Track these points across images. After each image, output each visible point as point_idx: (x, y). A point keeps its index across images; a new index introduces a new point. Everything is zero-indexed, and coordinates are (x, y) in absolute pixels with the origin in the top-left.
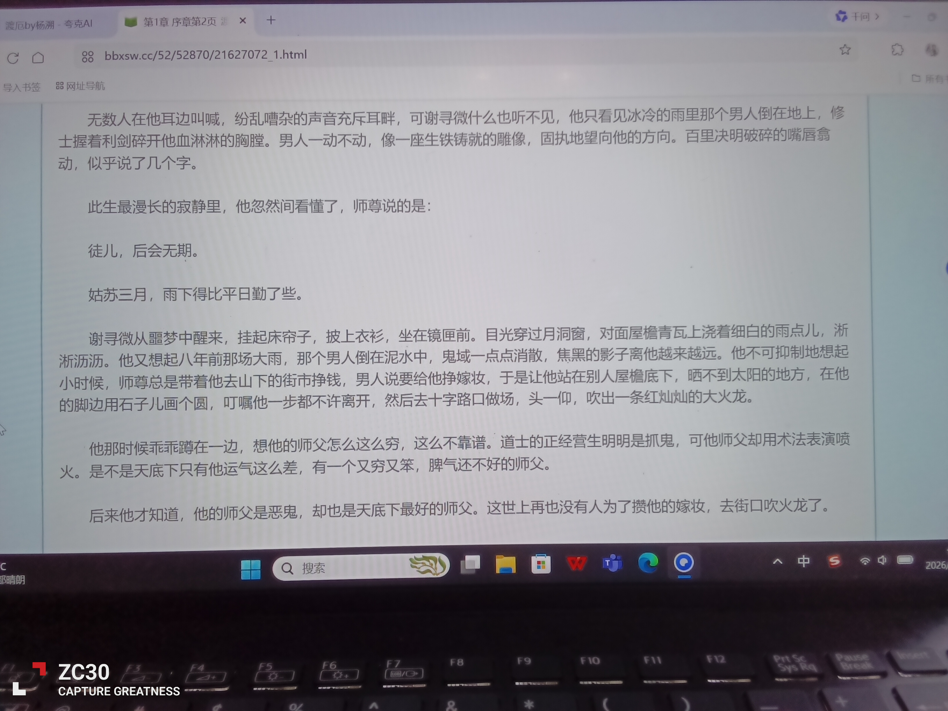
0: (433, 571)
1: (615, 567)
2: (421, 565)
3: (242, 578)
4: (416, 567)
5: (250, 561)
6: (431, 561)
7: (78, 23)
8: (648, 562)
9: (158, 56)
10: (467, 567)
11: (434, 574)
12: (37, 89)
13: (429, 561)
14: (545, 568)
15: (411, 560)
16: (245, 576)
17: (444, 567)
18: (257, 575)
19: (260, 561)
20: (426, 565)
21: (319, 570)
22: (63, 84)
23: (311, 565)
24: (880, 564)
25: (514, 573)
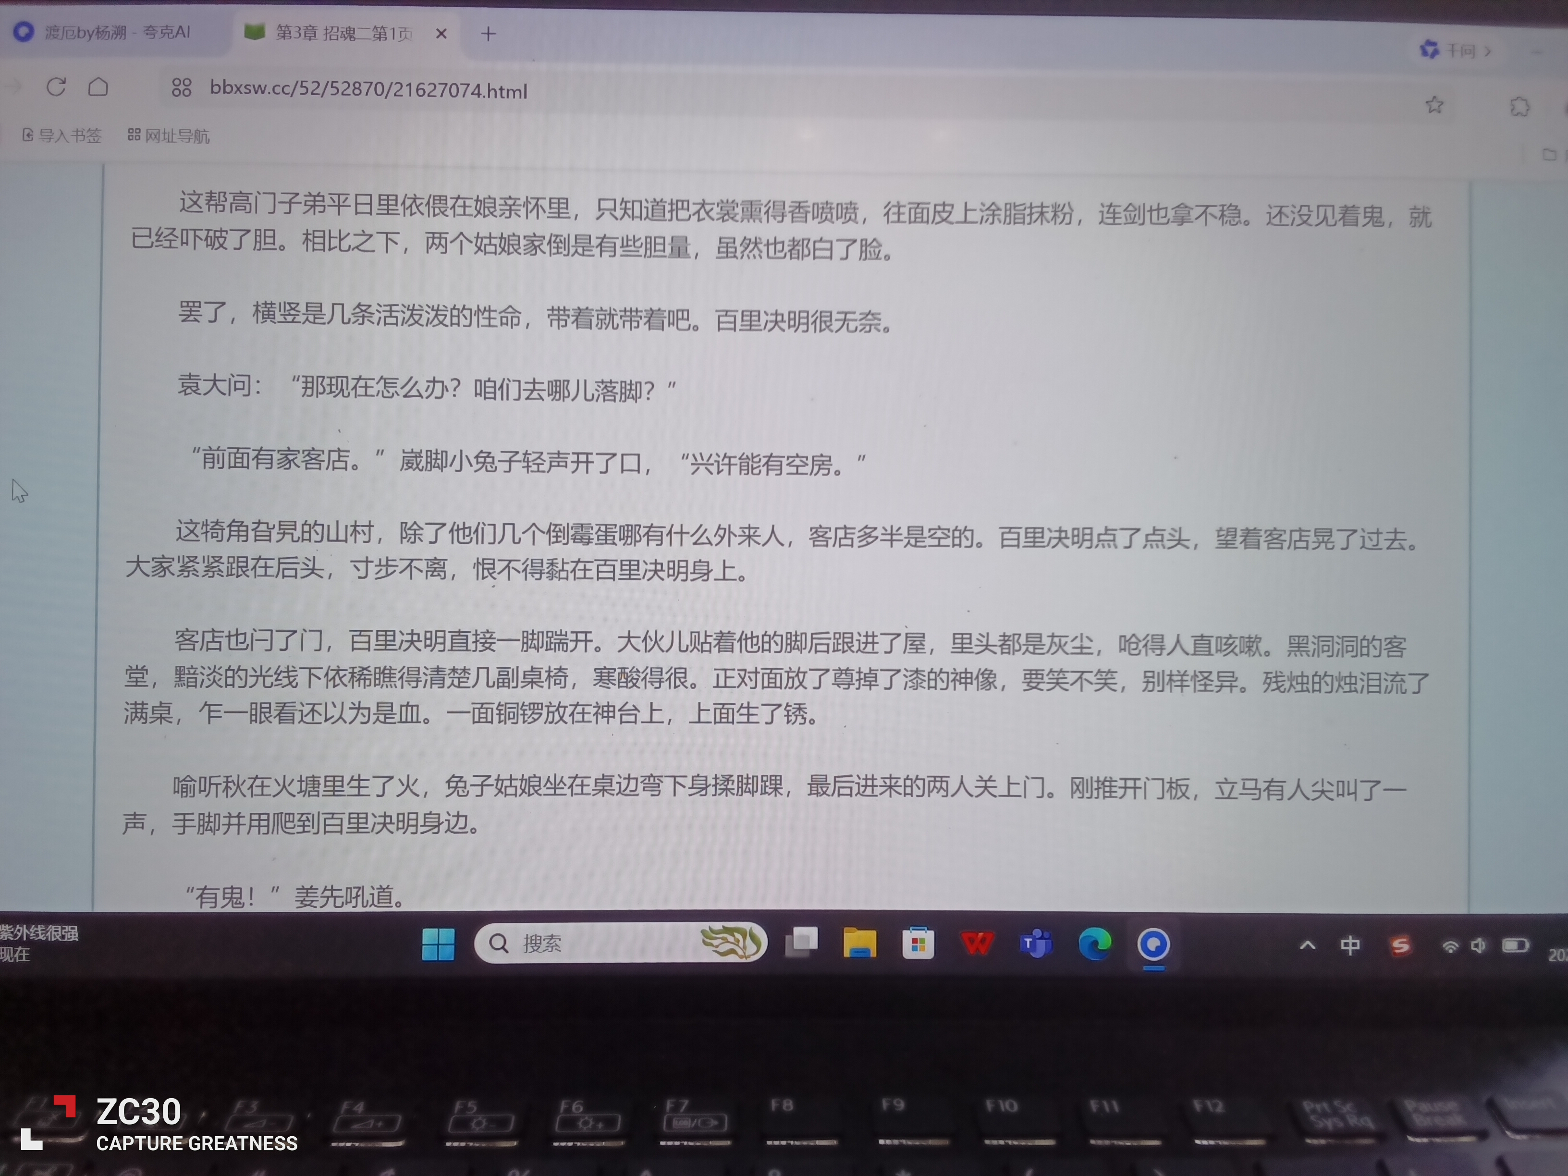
0: (740, 952)
1: (1041, 949)
2: (720, 941)
3: (424, 959)
4: (712, 945)
5: (437, 930)
6: (738, 936)
7: (167, 31)
8: (1095, 943)
9: (300, 90)
10: (797, 945)
11: (741, 957)
12: (96, 139)
13: (734, 936)
14: (924, 950)
15: (703, 932)
16: (428, 954)
17: (758, 944)
18: (448, 954)
19: (453, 930)
20: (728, 942)
21: (552, 947)
22: (140, 132)
23: (538, 938)
24: (1475, 951)
25: (873, 958)
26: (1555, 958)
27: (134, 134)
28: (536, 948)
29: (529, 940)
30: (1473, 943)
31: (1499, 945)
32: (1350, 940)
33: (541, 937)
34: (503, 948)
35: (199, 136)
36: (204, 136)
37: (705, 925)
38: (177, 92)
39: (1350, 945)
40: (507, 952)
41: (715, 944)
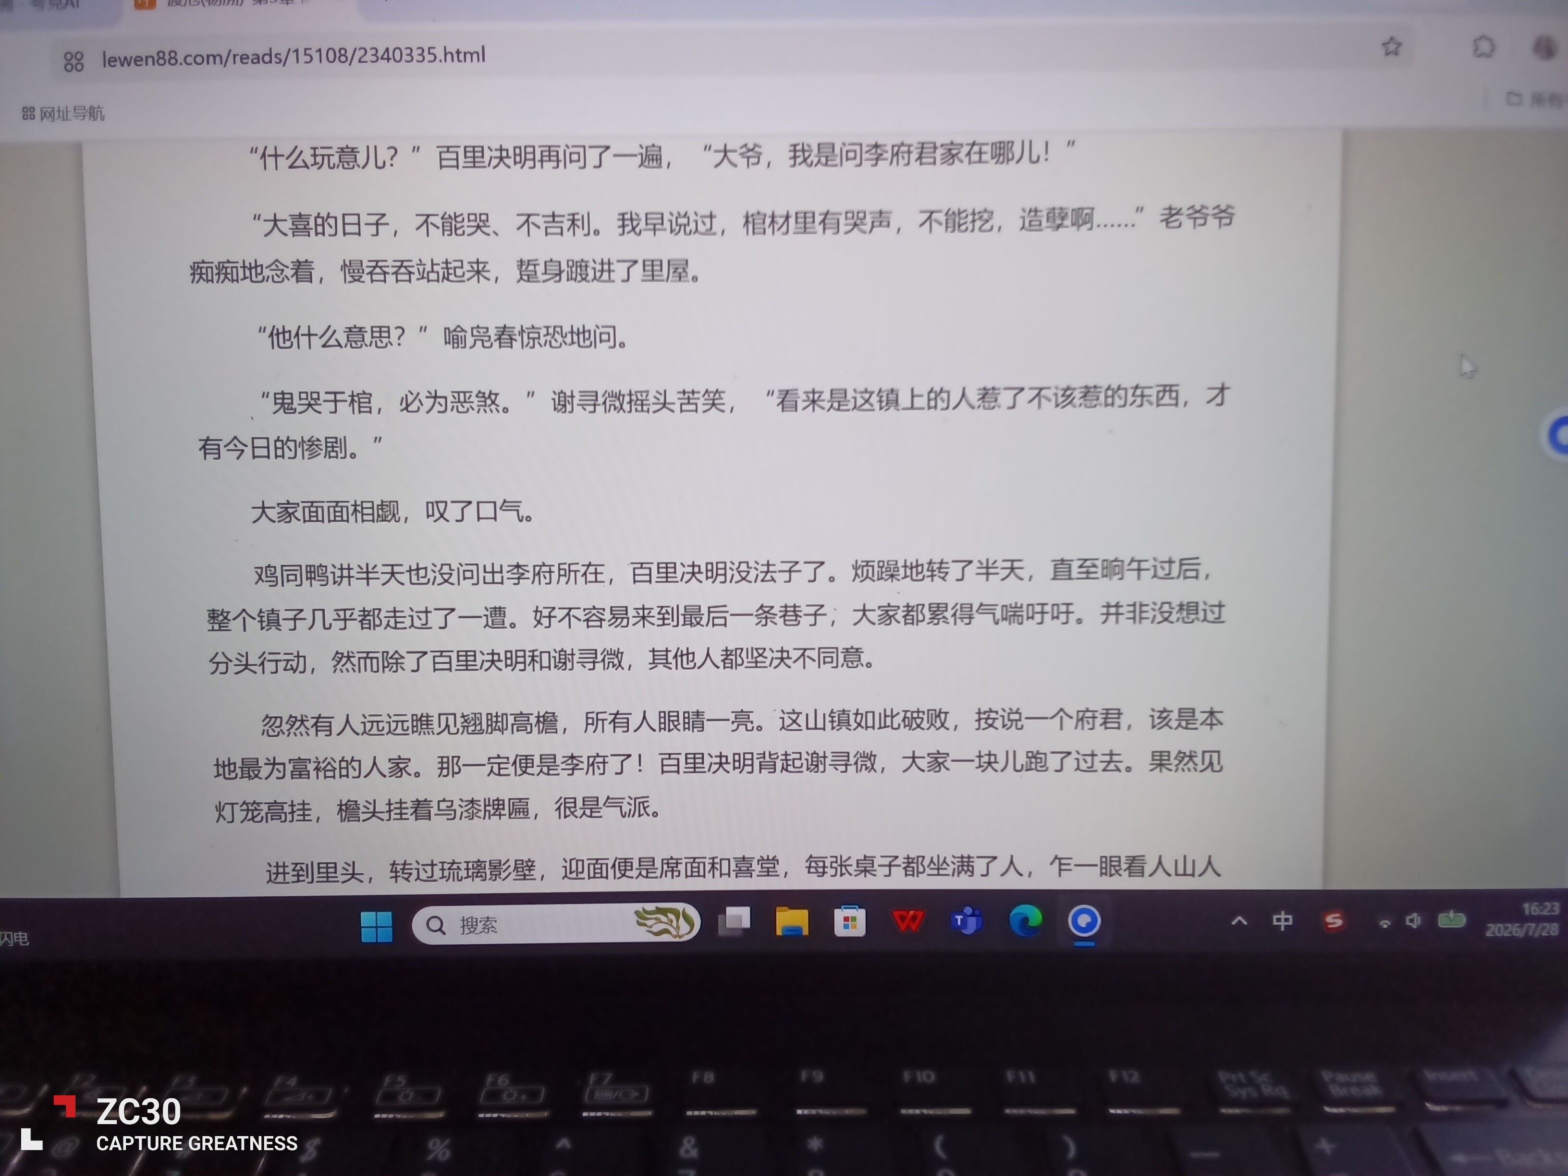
0: (674, 932)
1: (972, 925)
2: (653, 922)
3: (363, 940)
4: (645, 925)
5: (374, 913)
6: (671, 916)
8: (1026, 920)
10: (730, 925)
11: (675, 937)
13: (667, 916)
14: (856, 928)
15: (637, 913)
16: (367, 936)
17: (691, 923)
18: (386, 936)
19: (390, 914)
20: (661, 922)
21: (488, 929)
22: (34, 111)
23: (474, 920)
24: (1410, 926)
25: (805, 936)
26: (1493, 933)
27: (28, 113)
28: (472, 930)
29: (465, 923)
30: (1408, 918)
31: (1435, 920)
32: (1283, 916)
33: (477, 919)
34: (440, 930)
35: (94, 113)
36: (99, 113)
37: (639, 906)
38: (69, 67)
39: (1283, 920)
40: (444, 933)
41: (648, 924)
